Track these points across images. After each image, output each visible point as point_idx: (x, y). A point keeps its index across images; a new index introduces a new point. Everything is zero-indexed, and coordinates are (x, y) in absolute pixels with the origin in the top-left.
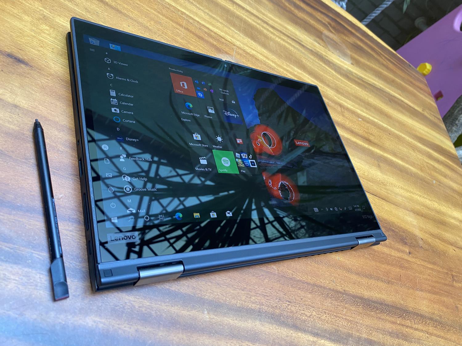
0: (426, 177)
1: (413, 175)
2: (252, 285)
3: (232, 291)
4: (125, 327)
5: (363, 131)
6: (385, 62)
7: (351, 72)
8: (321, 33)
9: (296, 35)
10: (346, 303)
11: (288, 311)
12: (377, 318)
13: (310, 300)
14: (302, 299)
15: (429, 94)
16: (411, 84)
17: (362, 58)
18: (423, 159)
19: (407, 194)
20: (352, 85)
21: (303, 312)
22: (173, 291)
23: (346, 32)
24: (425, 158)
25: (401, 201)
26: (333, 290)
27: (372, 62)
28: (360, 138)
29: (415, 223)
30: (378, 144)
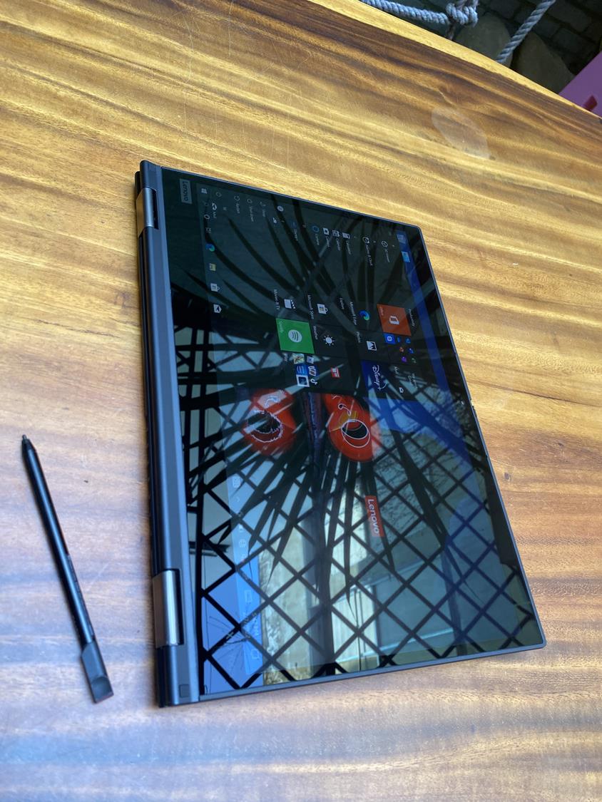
5: (523, 286)
6: (553, 132)
7: (490, 176)
8: (429, 114)
9: (384, 135)
17: (509, 138)
20: (495, 200)
23: (474, 95)
27: (529, 140)
28: (518, 300)
30: (551, 301)
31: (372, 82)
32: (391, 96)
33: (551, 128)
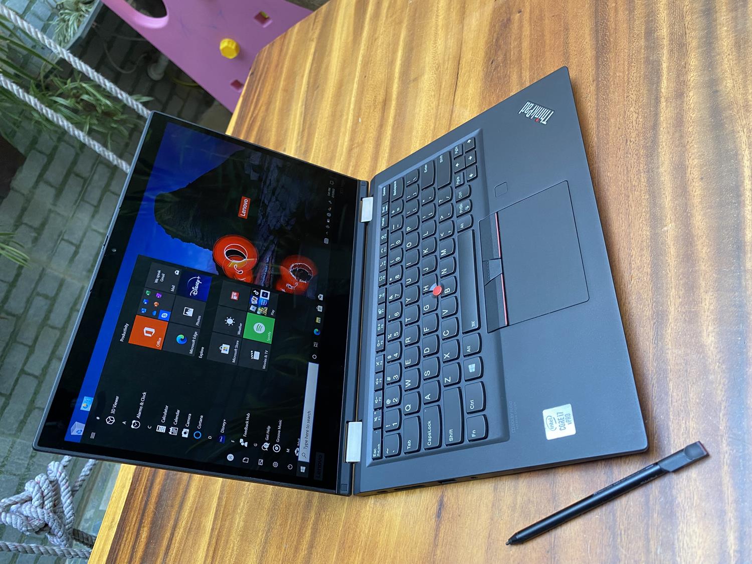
0: (407, 14)
1: (411, 32)
2: (619, 189)
3: (633, 208)
4: (706, 305)
5: (375, 112)
6: (262, 108)
10: (609, 75)
11: (637, 140)
12: (616, 33)
13: (618, 119)
14: (619, 128)
15: (285, 37)
16: (280, 66)
18: (383, 24)
19: (441, 33)
21: (634, 123)
22: (651, 270)
24: (381, 22)
25: (452, 39)
28: (385, 114)
29: (478, 14)
30: (385, 89)
33: (259, 111)
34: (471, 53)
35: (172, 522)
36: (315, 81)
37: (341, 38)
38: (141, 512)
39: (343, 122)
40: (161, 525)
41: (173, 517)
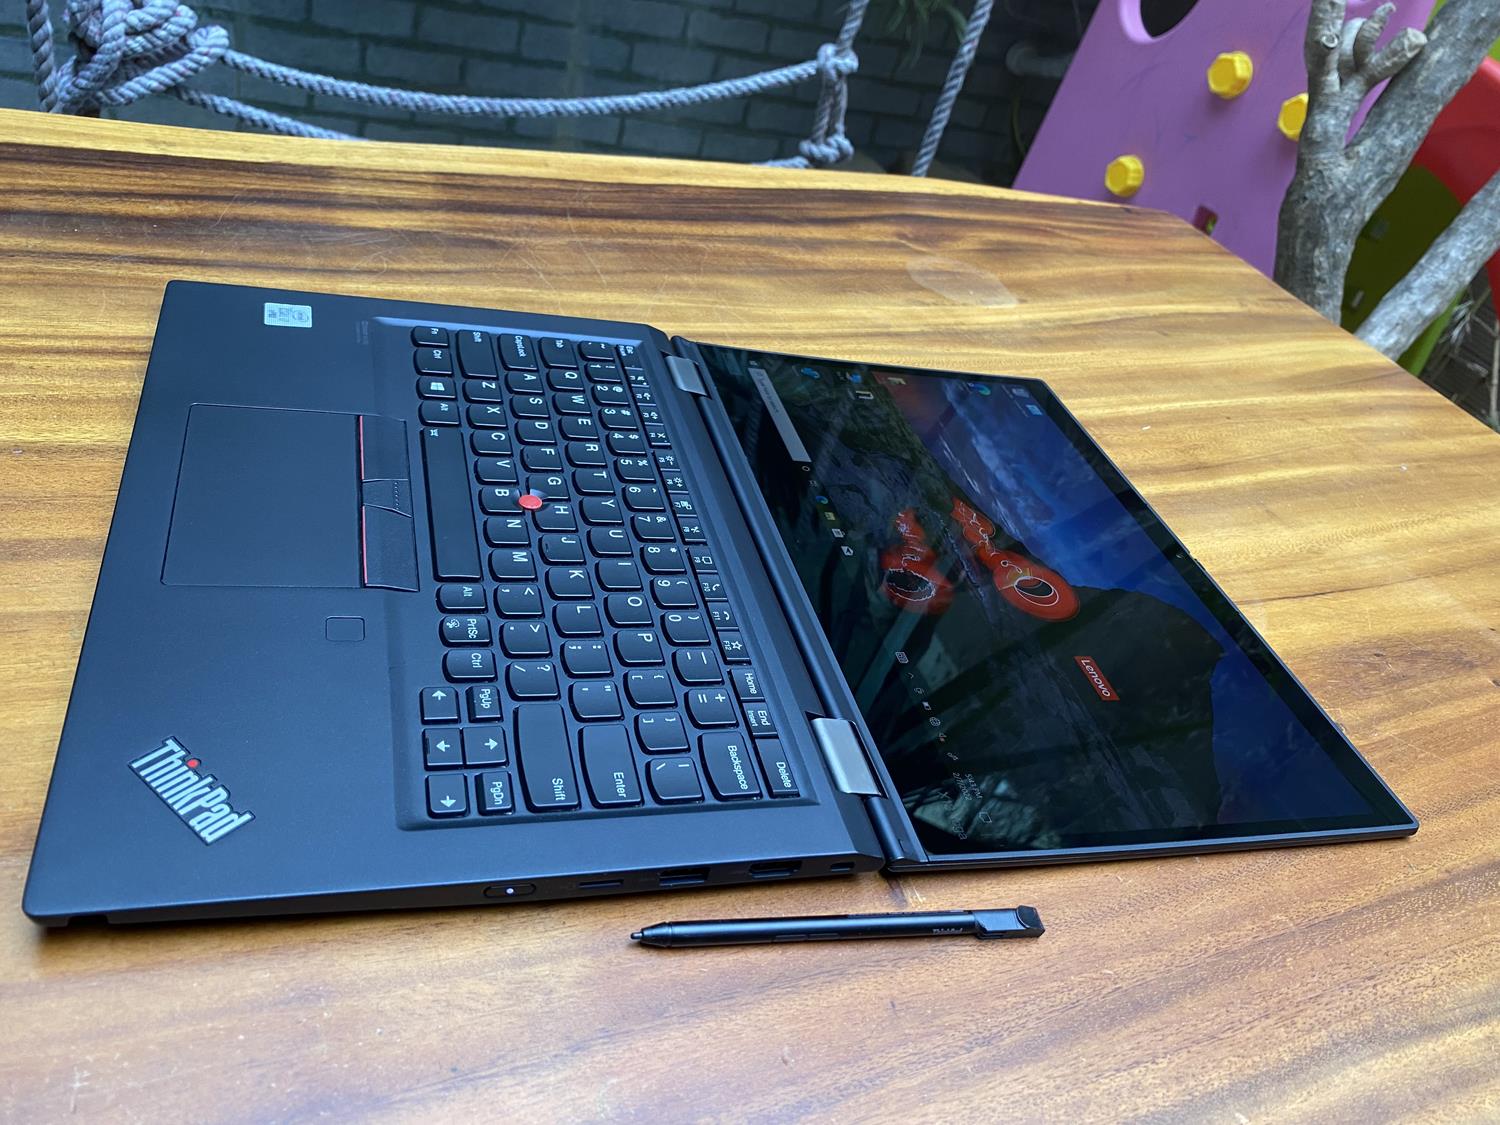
0: (1379, 467)
1: (1351, 484)
2: (1272, 991)
5: (1176, 453)
6: (1077, 242)
7: (1035, 324)
8: (904, 272)
9: (865, 318)
13: (1404, 946)
14: (1387, 954)
15: (1221, 253)
16: (1166, 257)
17: (1028, 269)
18: (1338, 427)
19: (1379, 540)
20: (1063, 354)
21: (1413, 983)
23: (947, 230)
24: (1339, 422)
25: (1379, 566)
26: (1427, 887)
27: (1055, 263)
28: (1183, 474)
29: (1449, 602)
30: (1227, 461)
31: (808, 257)
32: (842, 267)
33: (1069, 238)
34: (1373, 608)
35: (209, 256)
36: (1175, 327)
37: (1271, 355)
38: (207, 193)
39: (1127, 397)
40: (194, 236)
41: (222, 256)
